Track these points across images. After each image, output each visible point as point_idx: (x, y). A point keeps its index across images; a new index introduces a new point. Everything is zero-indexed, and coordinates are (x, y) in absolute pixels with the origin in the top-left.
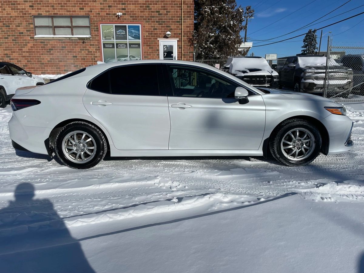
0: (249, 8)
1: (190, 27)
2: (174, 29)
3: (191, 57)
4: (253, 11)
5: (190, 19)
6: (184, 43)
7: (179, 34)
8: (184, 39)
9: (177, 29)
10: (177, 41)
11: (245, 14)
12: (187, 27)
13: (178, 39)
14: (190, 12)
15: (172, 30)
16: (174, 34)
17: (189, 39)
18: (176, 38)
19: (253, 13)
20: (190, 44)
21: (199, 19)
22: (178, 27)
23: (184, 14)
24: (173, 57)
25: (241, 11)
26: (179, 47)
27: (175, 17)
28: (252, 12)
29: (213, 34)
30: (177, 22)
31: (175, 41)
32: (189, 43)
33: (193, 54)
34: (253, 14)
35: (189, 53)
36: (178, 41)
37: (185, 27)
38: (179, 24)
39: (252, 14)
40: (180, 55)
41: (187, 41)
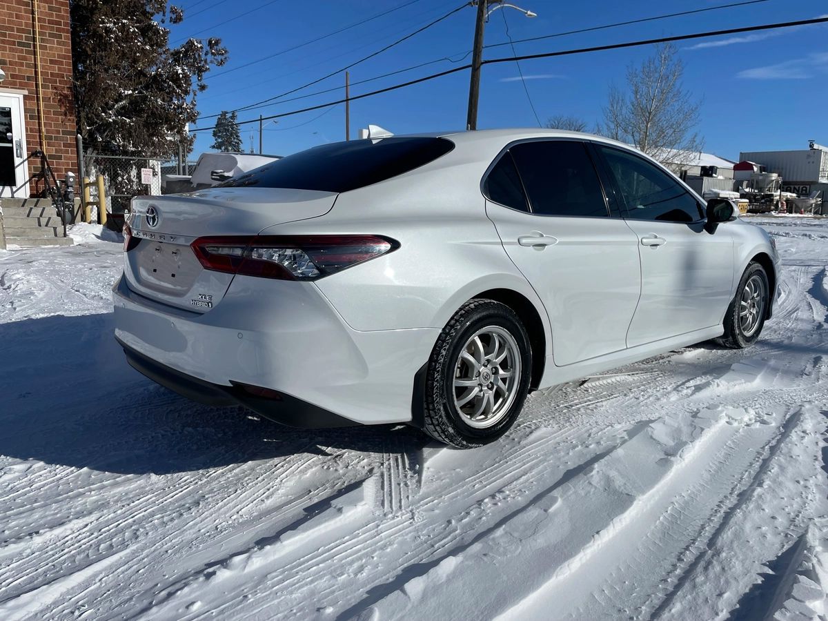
0: (217, 43)
1: (61, 63)
2: (11, 63)
3: (70, 145)
4: (226, 52)
5: (59, 43)
6: (46, 106)
7: (29, 78)
8: (44, 93)
9: (22, 65)
10: (21, 97)
11: (206, 54)
12: (52, 62)
13: (26, 92)
14: (59, 23)
15: (6, 64)
16: (13, 76)
17: (61, 95)
18: (19, 89)
19: (225, 56)
20: (63, 109)
21: (89, 46)
22: (25, 58)
23: (42, 27)
24: (11, 141)
25: (199, 46)
26: (32, 115)
27: (12, 29)
28: (223, 54)
29: (130, 92)
30: (20, 44)
31: (18, 96)
32: (60, 106)
33: (77, 139)
34: (225, 58)
35: (64, 132)
36: (25, 97)
37: (45, 61)
38: (28, 52)
39: (223, 58)
40: (34, 137)
41: (54, 101)
